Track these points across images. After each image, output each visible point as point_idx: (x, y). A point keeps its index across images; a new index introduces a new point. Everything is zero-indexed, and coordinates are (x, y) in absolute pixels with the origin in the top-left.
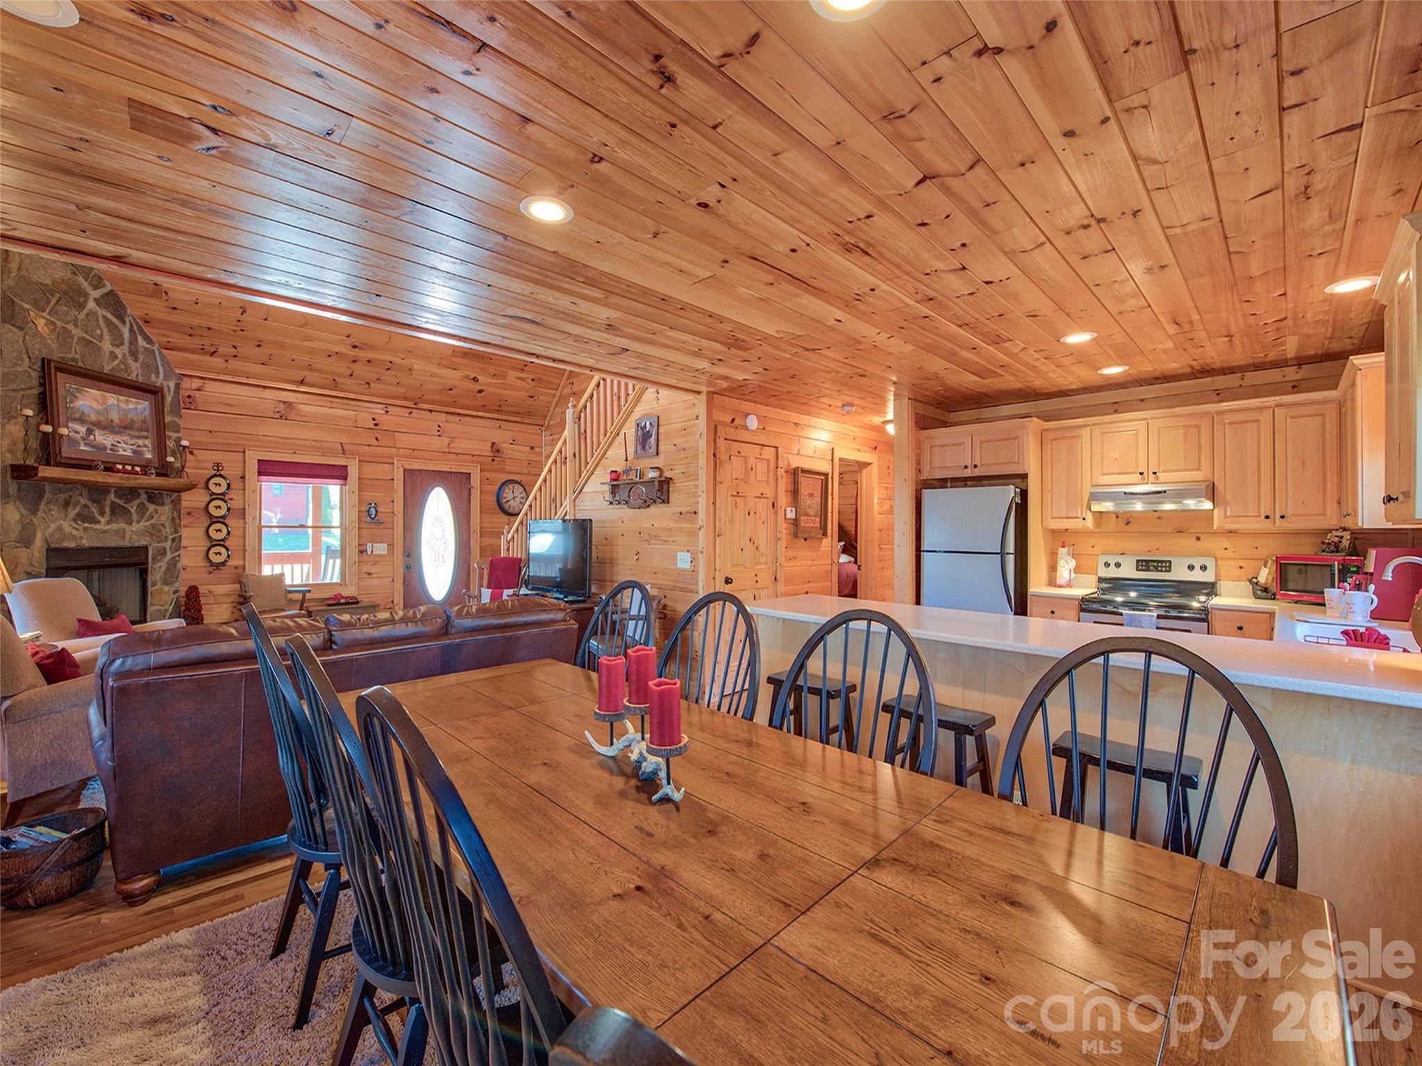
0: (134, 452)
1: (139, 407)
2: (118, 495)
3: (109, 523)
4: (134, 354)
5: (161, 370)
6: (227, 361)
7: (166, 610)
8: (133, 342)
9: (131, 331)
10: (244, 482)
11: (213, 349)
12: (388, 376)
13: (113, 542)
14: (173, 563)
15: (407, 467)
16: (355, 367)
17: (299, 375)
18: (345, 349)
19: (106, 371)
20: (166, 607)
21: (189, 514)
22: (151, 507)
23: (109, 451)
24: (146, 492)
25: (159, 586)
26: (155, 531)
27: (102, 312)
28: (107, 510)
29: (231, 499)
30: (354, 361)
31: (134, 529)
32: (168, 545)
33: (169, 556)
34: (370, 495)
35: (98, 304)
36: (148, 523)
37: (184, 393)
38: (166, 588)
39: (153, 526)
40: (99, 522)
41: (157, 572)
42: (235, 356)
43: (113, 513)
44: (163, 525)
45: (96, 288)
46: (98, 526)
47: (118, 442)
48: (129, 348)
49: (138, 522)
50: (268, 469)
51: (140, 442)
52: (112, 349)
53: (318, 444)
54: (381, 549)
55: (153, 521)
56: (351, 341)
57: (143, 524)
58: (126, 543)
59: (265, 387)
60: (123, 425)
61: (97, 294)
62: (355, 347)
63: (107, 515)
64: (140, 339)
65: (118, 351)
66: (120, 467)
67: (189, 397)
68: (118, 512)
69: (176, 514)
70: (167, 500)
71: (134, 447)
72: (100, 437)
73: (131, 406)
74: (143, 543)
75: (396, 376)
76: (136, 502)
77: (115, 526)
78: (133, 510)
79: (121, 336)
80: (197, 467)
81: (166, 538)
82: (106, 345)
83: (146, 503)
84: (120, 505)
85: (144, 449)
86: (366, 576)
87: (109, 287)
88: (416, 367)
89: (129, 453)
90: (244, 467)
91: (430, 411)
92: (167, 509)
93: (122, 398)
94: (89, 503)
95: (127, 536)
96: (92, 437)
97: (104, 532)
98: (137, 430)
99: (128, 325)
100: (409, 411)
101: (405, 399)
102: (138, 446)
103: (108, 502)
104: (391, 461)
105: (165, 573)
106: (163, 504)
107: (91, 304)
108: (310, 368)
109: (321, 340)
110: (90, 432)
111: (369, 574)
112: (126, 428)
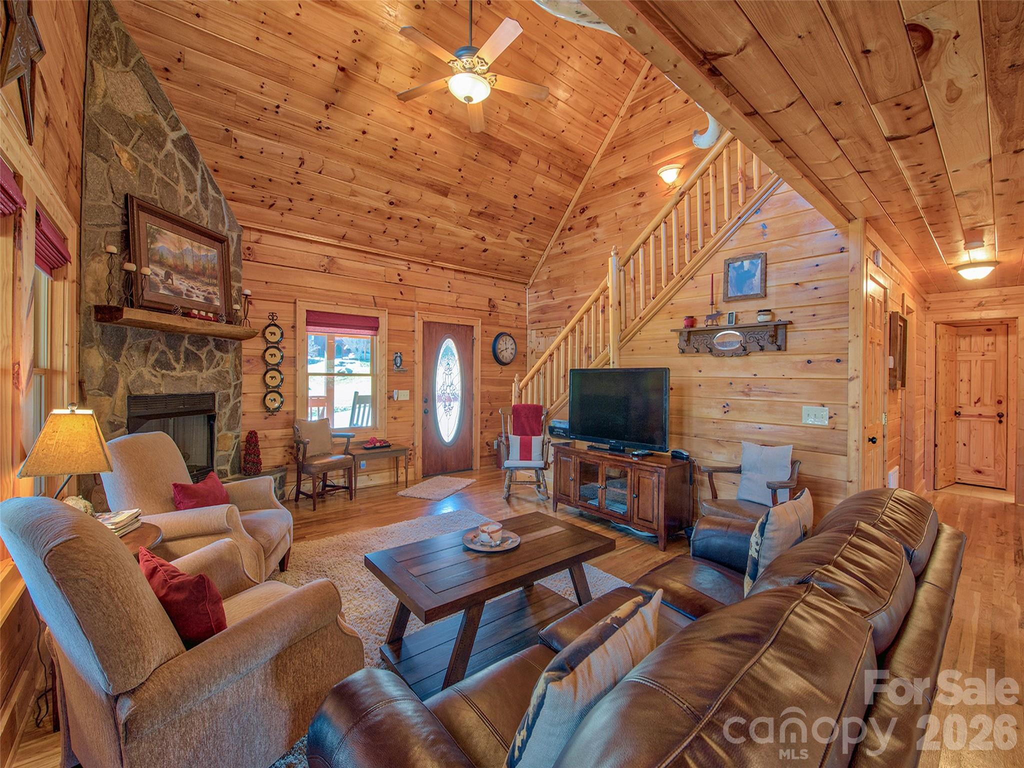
0: (206, 298)
1: (208, 254)
2: (191, 343)
3: (183, 370)
4: (205, 201)
5: (226, 220)
6: (282, 214)
7: (230, 455)
8: (204, 189)
9: (203, 178)
10: (295, 331)
11: (271, 202)
12: (414, 234)
13: (186, 389)
14: (235, 409)
15: (426, 319)
16: (389, 224)
17: (340, 230)
18: (384, 206)
19: (181, 215)
20: (229, 452)
21: (248, 361)
22: (218, 354)
23: (184, 297)
24: (214, 340)
25: (224, 432)
26: (220, 378)
27: (179, 155)
28: (182, 356)
29: (284, 348)
30: (389, 218)
31: (204, 376)
32: (231, 391)
33: (232, 402)
34: (396, 345)
35: (175, 146)
36: (216, 370)
37: (244, 245)
38: (230, 434)
39: (220, 373)
40: (175, 369)
41: (222, 418)
42: (290, 210)
43: (187, 360)
44: (228, 372)
45: (173, 130)
46: (173, 373)
47: (192, 288)
48: (201, 194)
49: (208, 369)
50: (316, 319)
51: (211, 289)
52: (186, 194)
53: (355, 297)
54: (403, 395)
55: (219, 368)
56: (389, 197)
57: (211, 371)
58: (197, 390)
59: (312, 242)
60: (196, 270)
61: (174, 135)
62: (391, 203)
63: (182, 362)
64: (210, 187)
65: (191, 197)
66: (196, 312)
67: (249, 248)
68: (191, 359)
69: (237, 363)
70: (231, 348)
71: (206, 294)
72: (180, 283)
73: (203, 253)
74: (211, 389)
75: (421, 234)
76: (205, 350)
77: (188, 373)
78: (203, 357)
79: (194, 182)
80: (257, 316)
81: (230, 384)
82: (182, 189)
83: (214, 350)
84: (193, 353)
85: (214, 296)
86: (393, 420)
87: (184, 131)
88: (438, 225)
89: (201, 300)
90: (295, 317)
91: (442, 268)
92: (230, 356)
93: (195, 244)
94: (166, 349)
95: (199, 383)
96: (170, 280)
97: (179, 379)
98: (209, 277)
99: (200, 172)
100: (426, 268)
101: (425, 256)
102: (209, 293)
103: (183, 349)
104: (411, 313)
105: (229, 419)
106: (227, 352)
107: (169, 146)
108: (352, 224)
109: (364, 195)
110: (168, 276)
111: (395, 418)
112: (198, 274)
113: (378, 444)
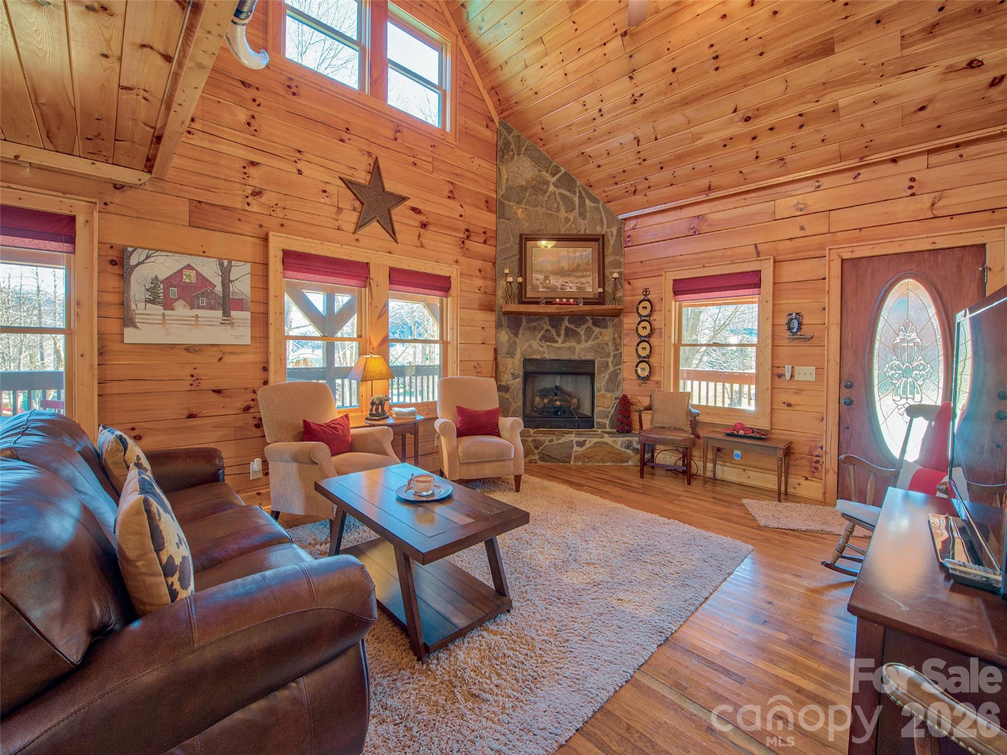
0: (578, 288)
1: (585, 254)
2: (570, 322)
3: (563, 342)
4: (583, 215)
5: (605, 220)
6: (645, 195)
7: (609, 412)
8: (582, 204)
9: (581, 197)
10: (663, 303)
11: (633, 189)
12: (808, 135)
13: (566, 356)
14: (615, 375)
15: (846, 256)
16: (757, 144)
17: (703, 182)
18: (739, 128)
19: (562, 233)
20: (609, 410)
21: (626, 334)
22: (597, 330)
23: (559, 290)
24: (592, 319)
25: (603, 392)
26: (600, 349)
27: (557, 191)
28: (563, 333)
29: (655, 320)
30: (754, 138)
31: (582, 347)
32: (610, 360)
33: (611, 369)
34: (791, 303)
35: (555, 186)
36: (594, 342)
37: (625, 235)
38: (609, 395)
39: (598, 345)
40: (557, 341)
41: (601, 381)
42: (649, 187)
43: (567, 335)
44: (607, 344)
45: (554, 175)
46: (556, 345)
47: (566, 282)
48: (579, 210)
49: (586, 342)
50: (682, 288)
51: (584, 280)
52: (566, 215)
53: (729, 252)
54: (806, 373)
55: (599, 340)
56: (740, 114)
57: (590, 343)
58: (576, 357)
59: (681, 207)
60: (571, 269)
61: (554, 180)
62: (747, 119)
63: (562, 336)
64: (587, 201)
65: (571, 216)
66: (558, 300)
67: (630, 236)
68: (570, 334)
69: (616, 335)
70: (610, 324)
71: (579, 285)
72: (555, 281)
73: (578, 254)
74: (589, 357)
75: (817, 131)
76: (584, 327)
77: (568, 344)
78: (582, 333)
79: (573, 203)
80: (629, 295)
81: (609, 354)
82: (563, 214)
83: (592, 327)
84: (572, 329)
85: (587, 285)
86: (786, 407)
87: (563, 170)
88: (842, 102)
89: (574, 290)
90: (663, 289)
91: (894, 160)
92: (610, 330)
93: (571, 249)
94: (550, 328)
95: (577, 352)
96: (548, 281)
97: (559, 348)
98: (582, 271)
99: (578, 194)
100: (854, 173)
101: (841, 158)
102: (582, 284)
103: (563, 327)
104: (819, 253)
105: (607, 383)
106: (606, 327)
107: (552, 188)
108: (712, 170)
109: (706, 133)
110: (546, 278)
111: (789, 405)
112: (573, 271)
113: (741, 432)
